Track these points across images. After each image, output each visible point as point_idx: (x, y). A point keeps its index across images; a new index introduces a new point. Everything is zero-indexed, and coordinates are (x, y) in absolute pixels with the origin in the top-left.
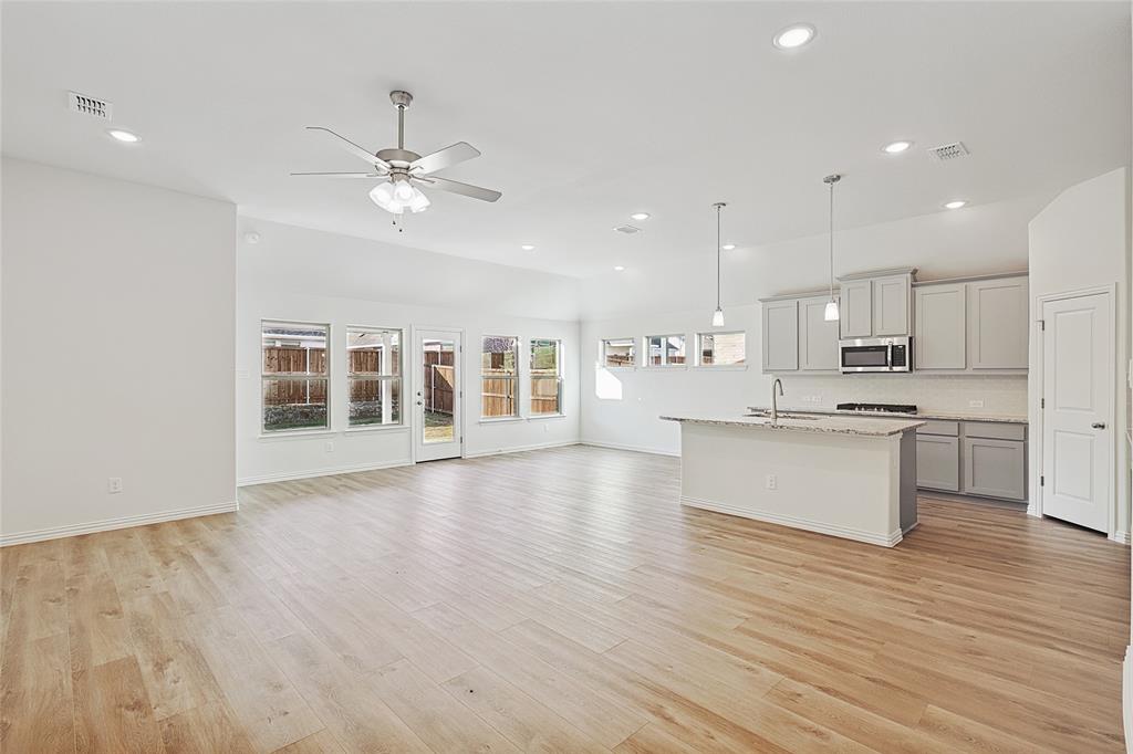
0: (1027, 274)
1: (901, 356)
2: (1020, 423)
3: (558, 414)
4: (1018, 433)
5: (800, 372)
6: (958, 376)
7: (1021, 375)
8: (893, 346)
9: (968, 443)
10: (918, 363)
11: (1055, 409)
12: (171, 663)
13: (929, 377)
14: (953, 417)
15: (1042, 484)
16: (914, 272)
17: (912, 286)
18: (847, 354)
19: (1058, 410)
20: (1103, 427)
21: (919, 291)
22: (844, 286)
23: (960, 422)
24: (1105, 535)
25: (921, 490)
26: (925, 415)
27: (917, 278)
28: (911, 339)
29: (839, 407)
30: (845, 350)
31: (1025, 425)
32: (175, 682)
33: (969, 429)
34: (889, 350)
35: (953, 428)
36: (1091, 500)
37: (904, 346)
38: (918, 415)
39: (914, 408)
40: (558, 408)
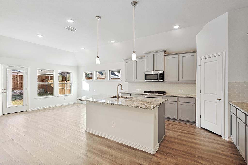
0: (196, 52)
1: (161, 77)
2: (194, 98)
3: (70, 94)
4: (193, 101)
5: (135, 82)
6: (176, 83)
7: (194, 83)
8: (159, 74)
9: (180, 103)
10: (166, 79)
11: (204, 93)
13: (169, 83)
14: (175, 95)
15: (200, 117)
16: (165, 51)
17: (165, 56)
18: (147, 76)
19: (205, 94)
20: (220, 100)
21: (166, 57)
22: (146, 55)
23: (177, 97)
24: (221, 136)
25: (166, 118)
26: (168, 95)
27: (166, 53)
28: (164, 72)
29: (145, 92)
30: (146, 75)
31: (195, 98)
33: (180, 99)
34: (158, 75)
35: (175, 99)
36: (216, 124)
37: (162, 74)
38: (166, 95)
39: (165, 92)
40: (70, 92)
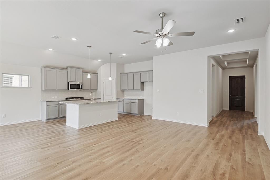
12: (221, 173)
20: (113, 98)
21: (83, 73)
22: (70, 69)
30: (71, 85)
32: (223, 168)
34: (80, 85)
39: (83, 98)
